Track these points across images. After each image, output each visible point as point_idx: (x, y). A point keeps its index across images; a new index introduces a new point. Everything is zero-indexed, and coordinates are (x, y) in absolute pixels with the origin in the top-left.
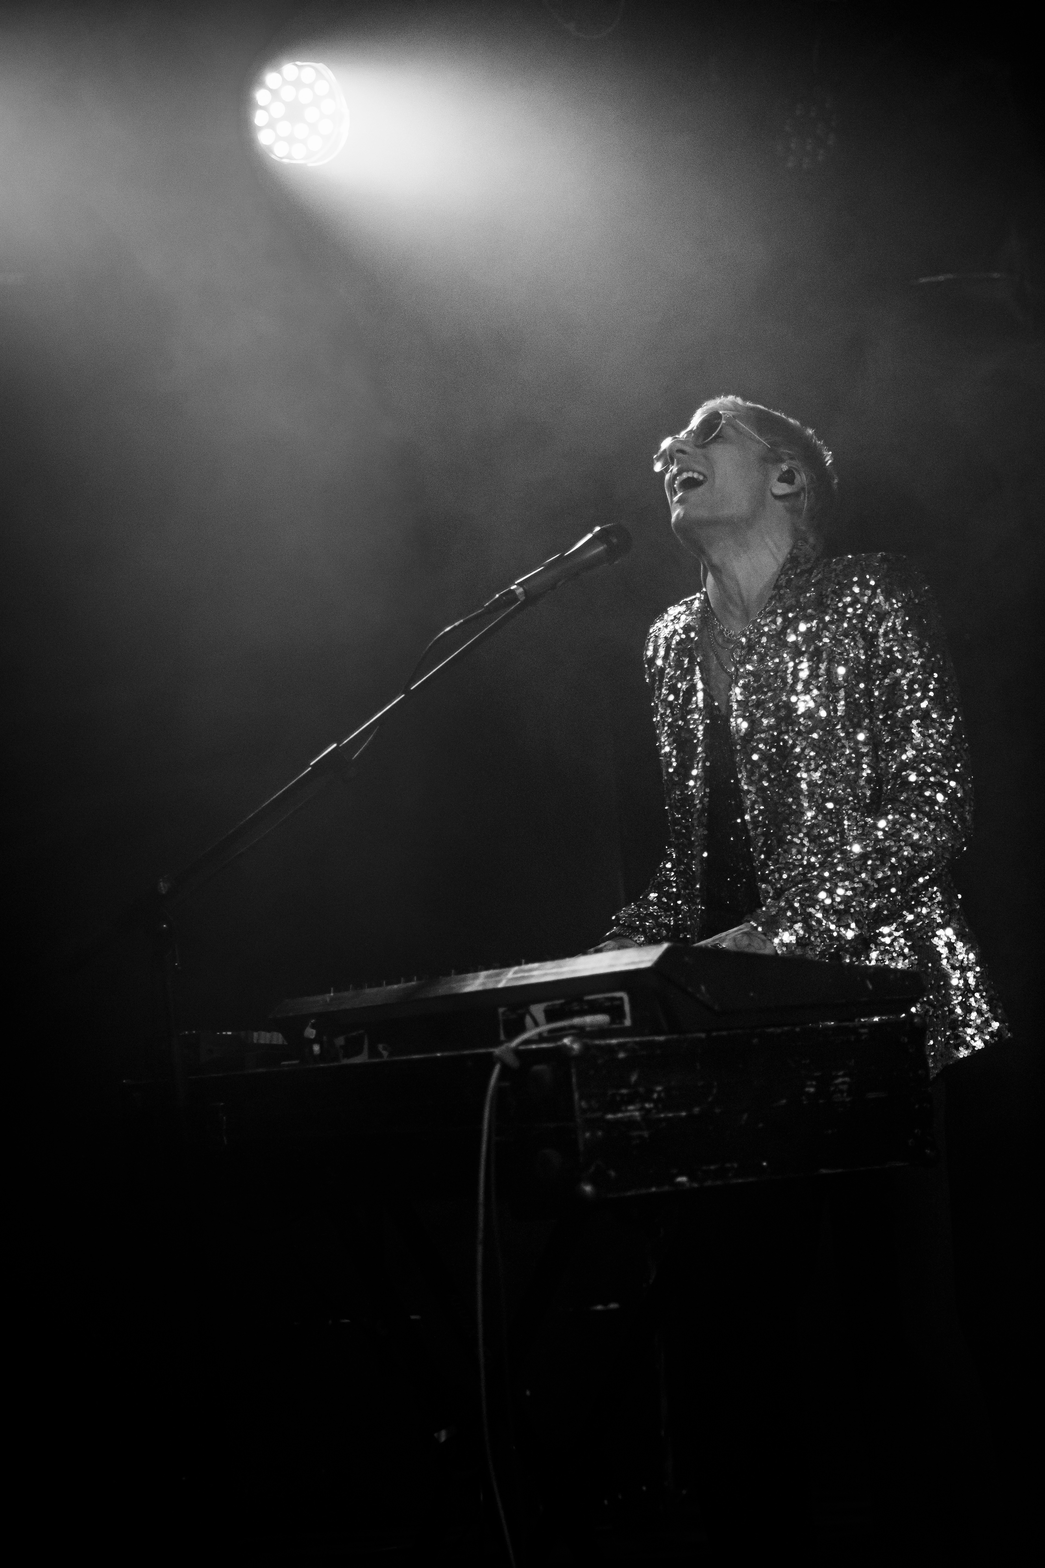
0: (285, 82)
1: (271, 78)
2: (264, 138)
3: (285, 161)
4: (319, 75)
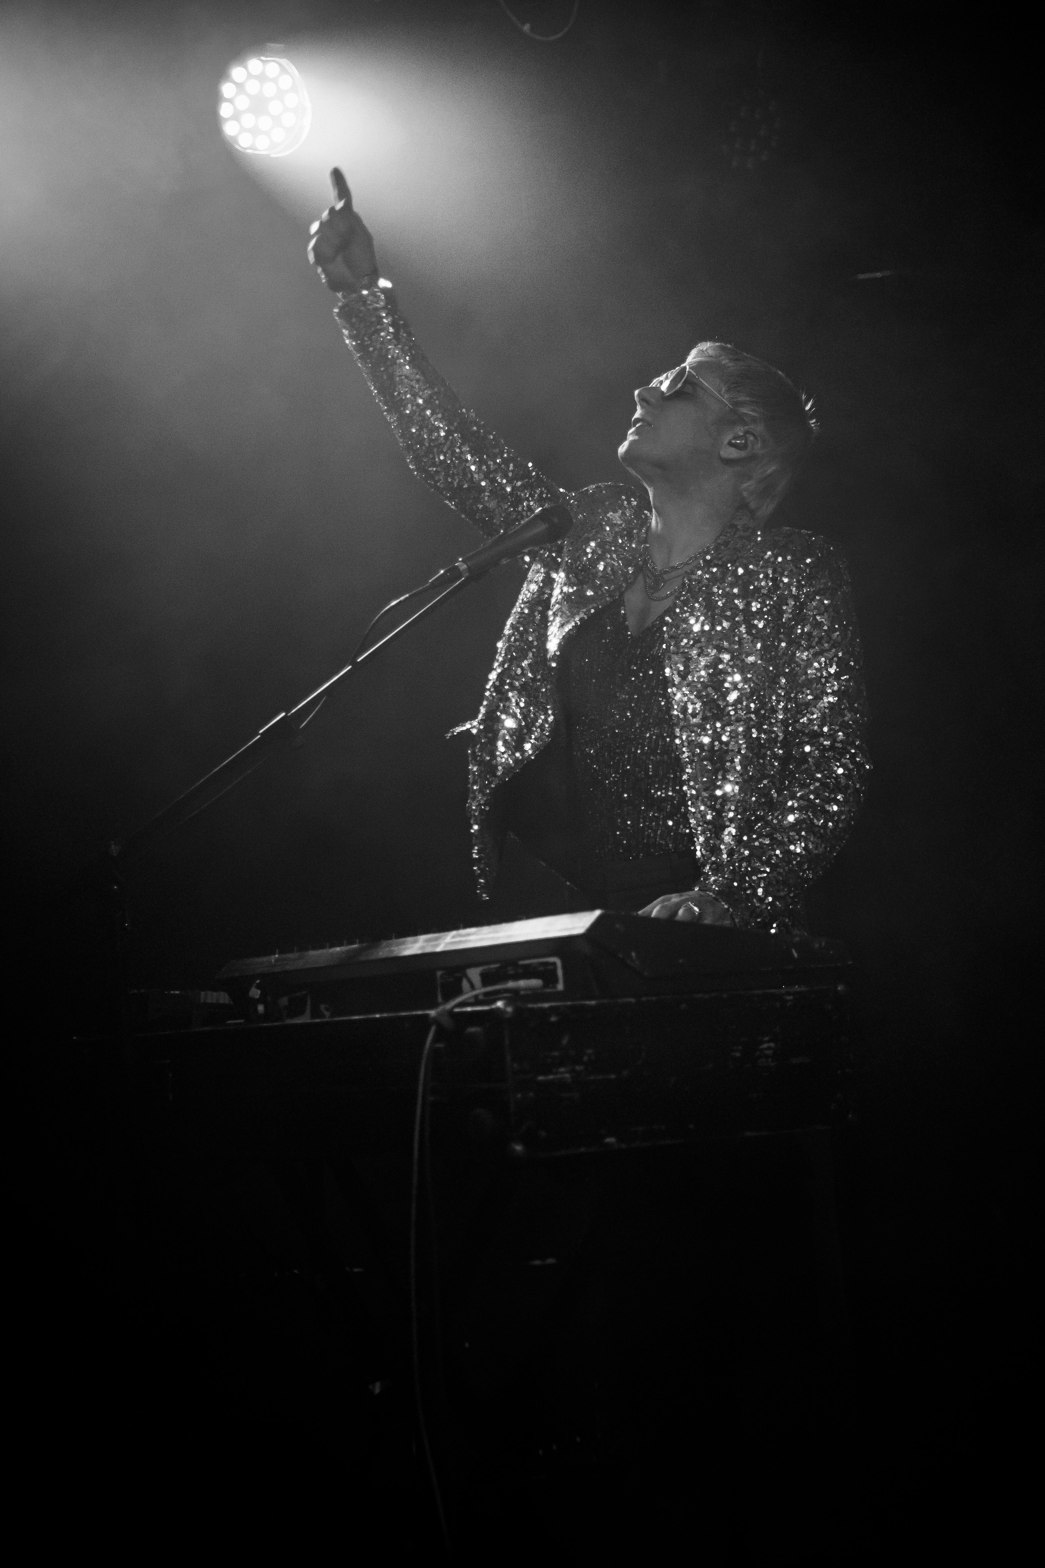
0: (250, 76)
1: (237, 72)
2: (230, 129)
3: (251, 152)
4: (283, 70)
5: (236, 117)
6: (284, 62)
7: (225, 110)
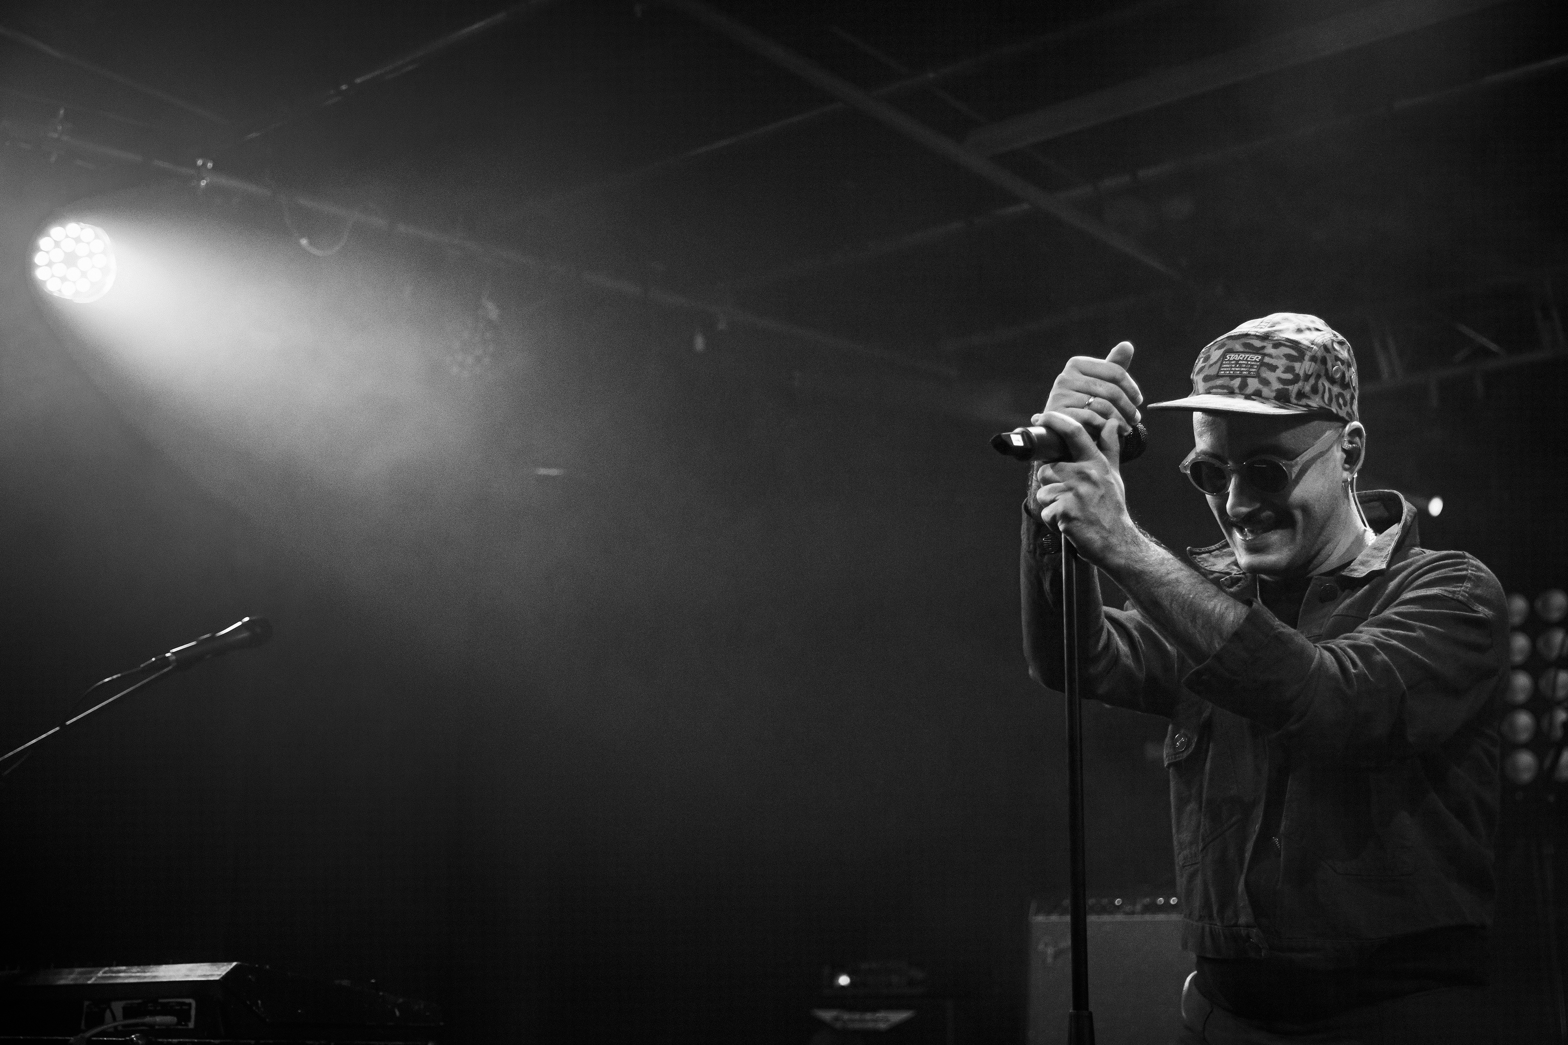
0: (67, 236)
1: (56, 232)
2: (41, 274)
3: (56, 294)
4: (97, 237)
5: (50, 264)
6: (100, 231)
7: (39, 259)
